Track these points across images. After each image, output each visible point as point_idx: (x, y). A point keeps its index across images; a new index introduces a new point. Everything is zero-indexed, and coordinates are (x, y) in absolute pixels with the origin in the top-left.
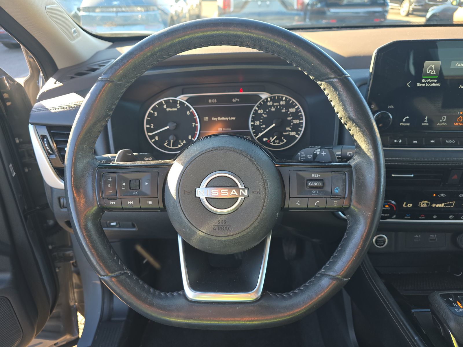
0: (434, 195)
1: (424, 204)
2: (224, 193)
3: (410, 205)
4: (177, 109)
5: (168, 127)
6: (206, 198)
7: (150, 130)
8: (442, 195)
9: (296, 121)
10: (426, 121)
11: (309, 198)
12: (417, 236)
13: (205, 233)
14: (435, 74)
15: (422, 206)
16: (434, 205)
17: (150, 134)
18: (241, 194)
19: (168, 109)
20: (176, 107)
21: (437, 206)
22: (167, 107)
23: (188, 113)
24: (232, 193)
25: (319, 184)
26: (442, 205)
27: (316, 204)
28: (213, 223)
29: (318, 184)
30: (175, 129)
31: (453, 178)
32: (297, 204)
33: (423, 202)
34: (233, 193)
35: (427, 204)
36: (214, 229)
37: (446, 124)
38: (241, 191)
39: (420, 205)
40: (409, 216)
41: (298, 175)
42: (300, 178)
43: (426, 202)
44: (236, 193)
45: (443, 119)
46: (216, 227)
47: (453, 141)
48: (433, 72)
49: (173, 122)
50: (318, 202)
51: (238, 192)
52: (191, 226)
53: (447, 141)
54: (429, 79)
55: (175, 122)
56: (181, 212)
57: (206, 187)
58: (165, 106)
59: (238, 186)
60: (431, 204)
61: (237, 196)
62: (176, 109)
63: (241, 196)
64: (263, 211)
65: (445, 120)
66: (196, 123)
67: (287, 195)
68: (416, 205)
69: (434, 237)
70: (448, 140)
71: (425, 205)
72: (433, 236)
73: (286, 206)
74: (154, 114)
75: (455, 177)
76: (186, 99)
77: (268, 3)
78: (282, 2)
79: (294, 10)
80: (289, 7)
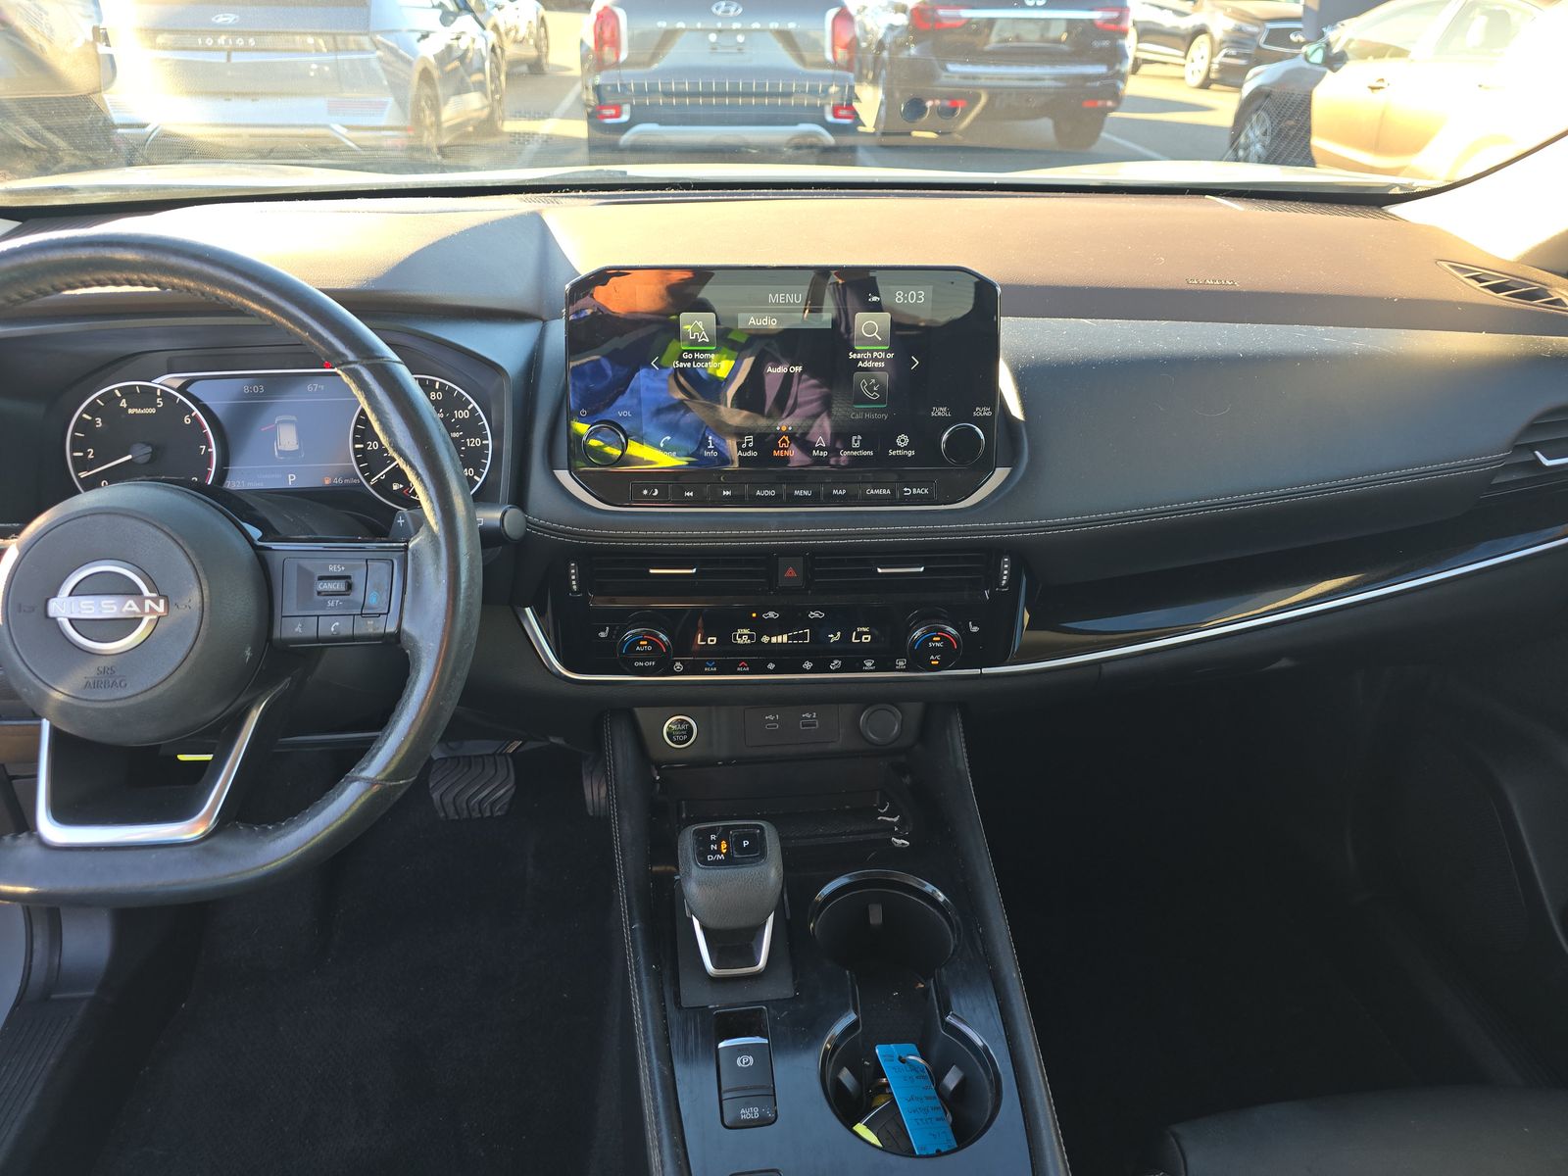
0: (754, 615)
1: (743, 637)
2: (107, 607)
3: (712, 640)
4: (157, 408)
5: (129, 457)
6: (70, 620)
7: (81, 464)
8: (771, 614)
9: (475, 442)
10: (711, 446)
11: (320, 618)
12: (771, 717)
13: (68, 695)
14: (707, 340)
15: (739, 641)
16: (765, 639)
17: (83, 475)
18: (147, 610)
19: (130, 411)
20: (154, 405)
21: (774, 640)
22: (130, 406)
23: (187, 420)
24: (126, 608)
25: (340, 586)
26: (784, 638)
27: (333, 629)
28: (88, 672)
29: (336, 586)
30: (148, 463)
31: (787, 575)
32: (297, 630)
33: (740, 631)
34: (129, 607)
35: (750, 637)
36: (87, 685)
37: (755, 454)
38: (148, 603)
39: (735, 640)
40: (713, 667)
41: (300, 567)
42: (305, 575)
43: (746, 631)
44: (136, 608)
45: (748, 442)
46: (91, 681)
47: (772, 493)
48: (703, 337)
49: (144, 443)
50: (337, 624)
51: (141, 606)
52: (36, 682)
53: (758, 493)
54: (697, 351)
55: (148, 444)
56: (11, 650)
57: (70, 595)
58: (123, 403)
59: (140, 593)
60: (759, 637)
61: (138, 614)
62: (153, 411)
63: (147, 614)
64: (199, 644)
65: (752, 444)
66: (209, 446)
67: (277, 611)
68: (725, 639)
69: (811, 718)
70: (761, 490)
71: (745, 640)
72: (808, 715)
73: (276, 634)
74: (94, 422)
75: (791, 573)
76: (177, 384)
77: (740, 38)
78: (786, 37)
79: (825, 64)
80: (808, 56)
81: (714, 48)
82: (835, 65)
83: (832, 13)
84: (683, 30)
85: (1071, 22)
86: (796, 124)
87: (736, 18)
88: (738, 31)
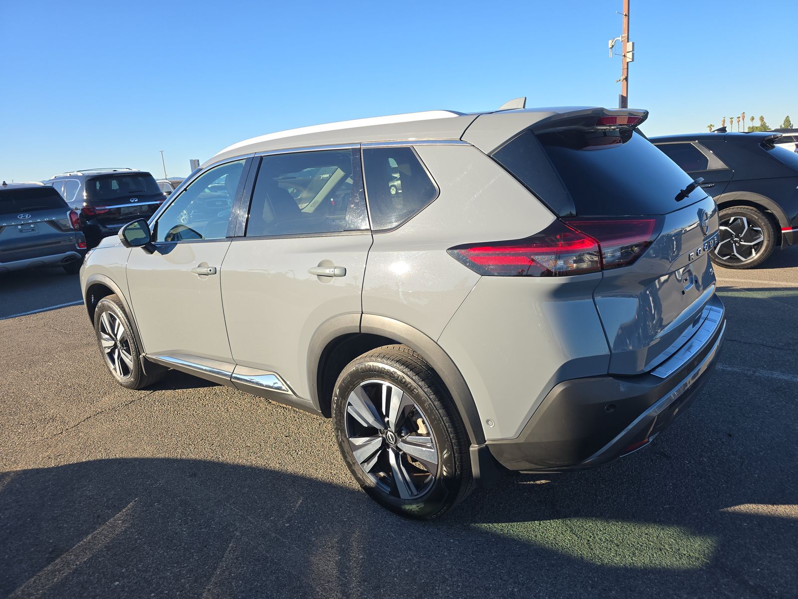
77: (32, 226)
78: (52, 223)
79: (71, 230)
80: (63, 229)
81: (21, 231)
82: (75, 230)
83: (68, 213)
84: (5, 226)
85: (149, 205)
86: (65, 253)
87: (29, 219)
88: (31, 223)
